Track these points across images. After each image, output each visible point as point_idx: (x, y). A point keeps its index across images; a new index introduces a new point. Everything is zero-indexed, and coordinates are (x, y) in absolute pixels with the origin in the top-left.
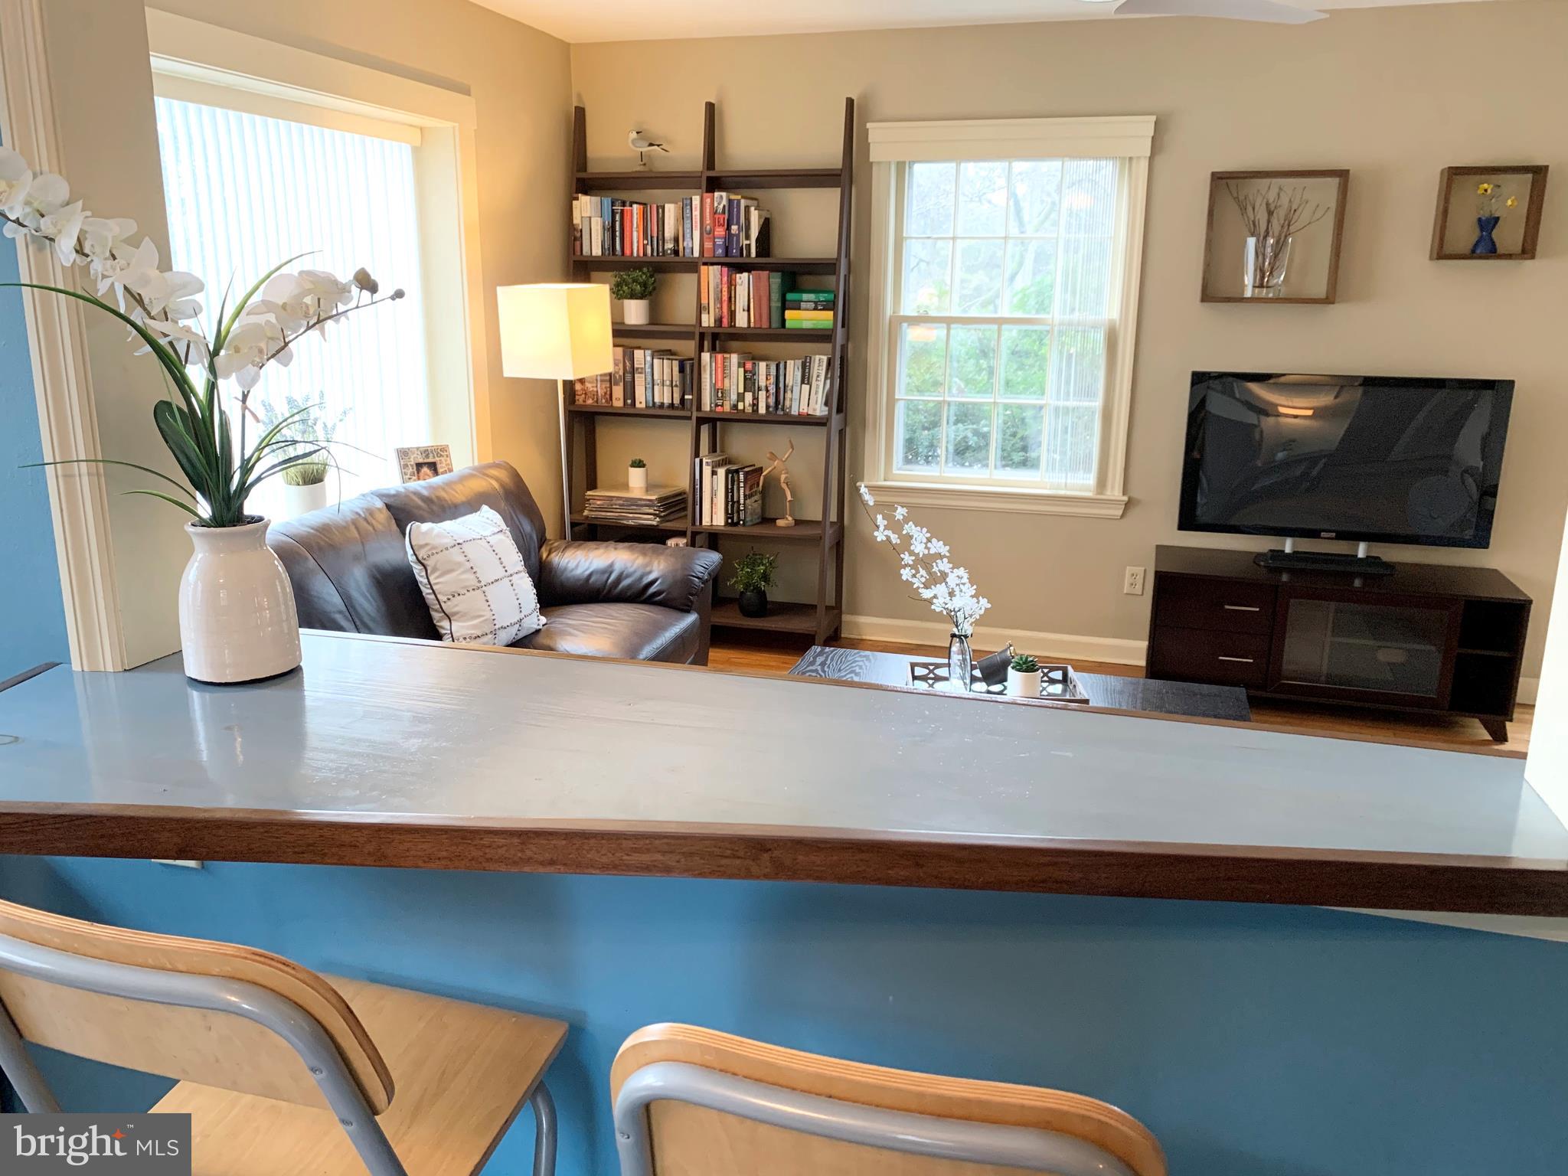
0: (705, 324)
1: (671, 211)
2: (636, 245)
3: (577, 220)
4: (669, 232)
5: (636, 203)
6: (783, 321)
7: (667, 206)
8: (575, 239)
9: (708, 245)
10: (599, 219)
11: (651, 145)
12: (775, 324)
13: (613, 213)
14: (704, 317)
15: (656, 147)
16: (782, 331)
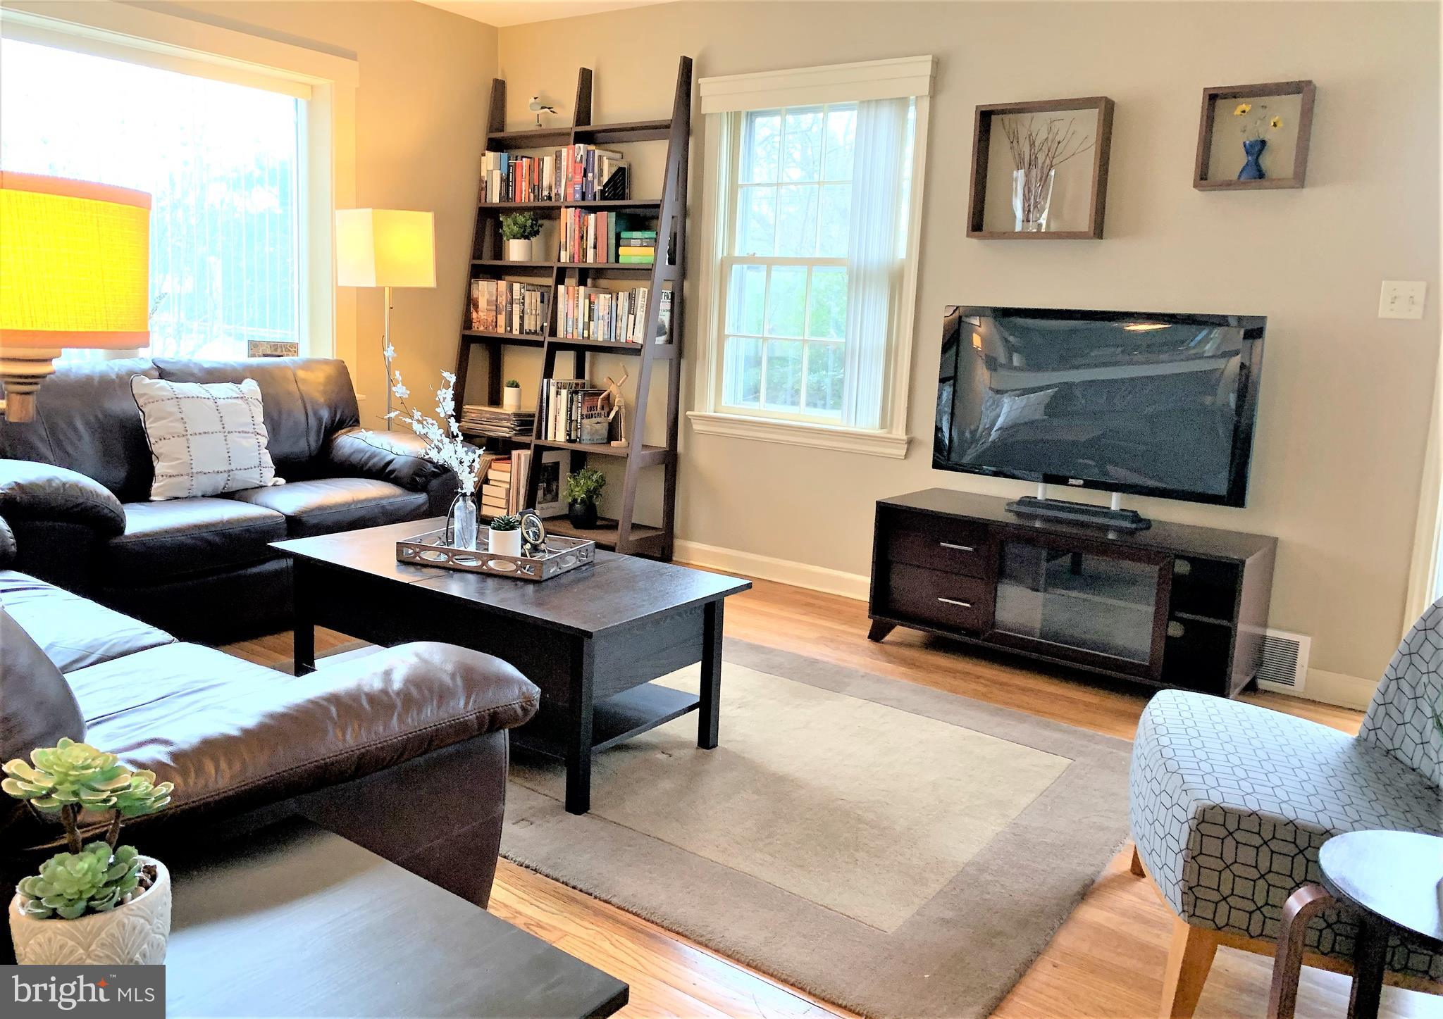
0: (563, 260)
1: (548, 162)
2: (524, 195)
3: (484, 174)
4: (545, 183)
5: (526, 157)
6: (617, 256)
7: (545, 158)
8: (482, 189)
9: (570, 191)
10: (499, 171)
11: (543, 108)
12: (612, 259)
13: (509, 166)
14: (563, 253)
15: (546, 110)
16: (617, 266)
